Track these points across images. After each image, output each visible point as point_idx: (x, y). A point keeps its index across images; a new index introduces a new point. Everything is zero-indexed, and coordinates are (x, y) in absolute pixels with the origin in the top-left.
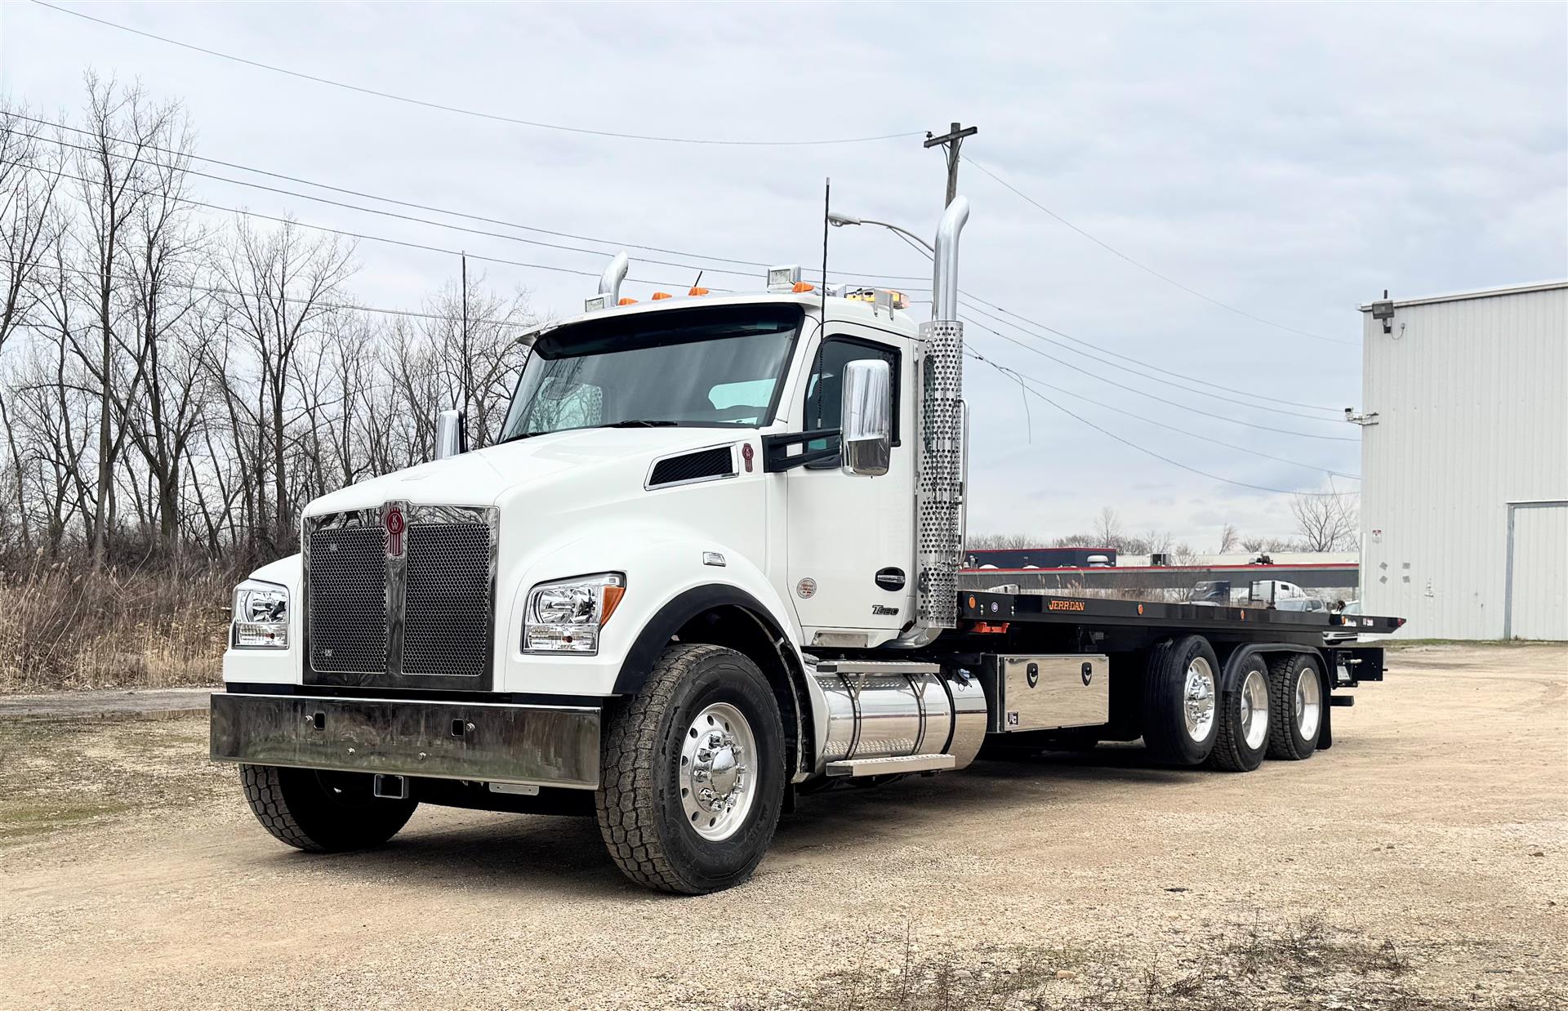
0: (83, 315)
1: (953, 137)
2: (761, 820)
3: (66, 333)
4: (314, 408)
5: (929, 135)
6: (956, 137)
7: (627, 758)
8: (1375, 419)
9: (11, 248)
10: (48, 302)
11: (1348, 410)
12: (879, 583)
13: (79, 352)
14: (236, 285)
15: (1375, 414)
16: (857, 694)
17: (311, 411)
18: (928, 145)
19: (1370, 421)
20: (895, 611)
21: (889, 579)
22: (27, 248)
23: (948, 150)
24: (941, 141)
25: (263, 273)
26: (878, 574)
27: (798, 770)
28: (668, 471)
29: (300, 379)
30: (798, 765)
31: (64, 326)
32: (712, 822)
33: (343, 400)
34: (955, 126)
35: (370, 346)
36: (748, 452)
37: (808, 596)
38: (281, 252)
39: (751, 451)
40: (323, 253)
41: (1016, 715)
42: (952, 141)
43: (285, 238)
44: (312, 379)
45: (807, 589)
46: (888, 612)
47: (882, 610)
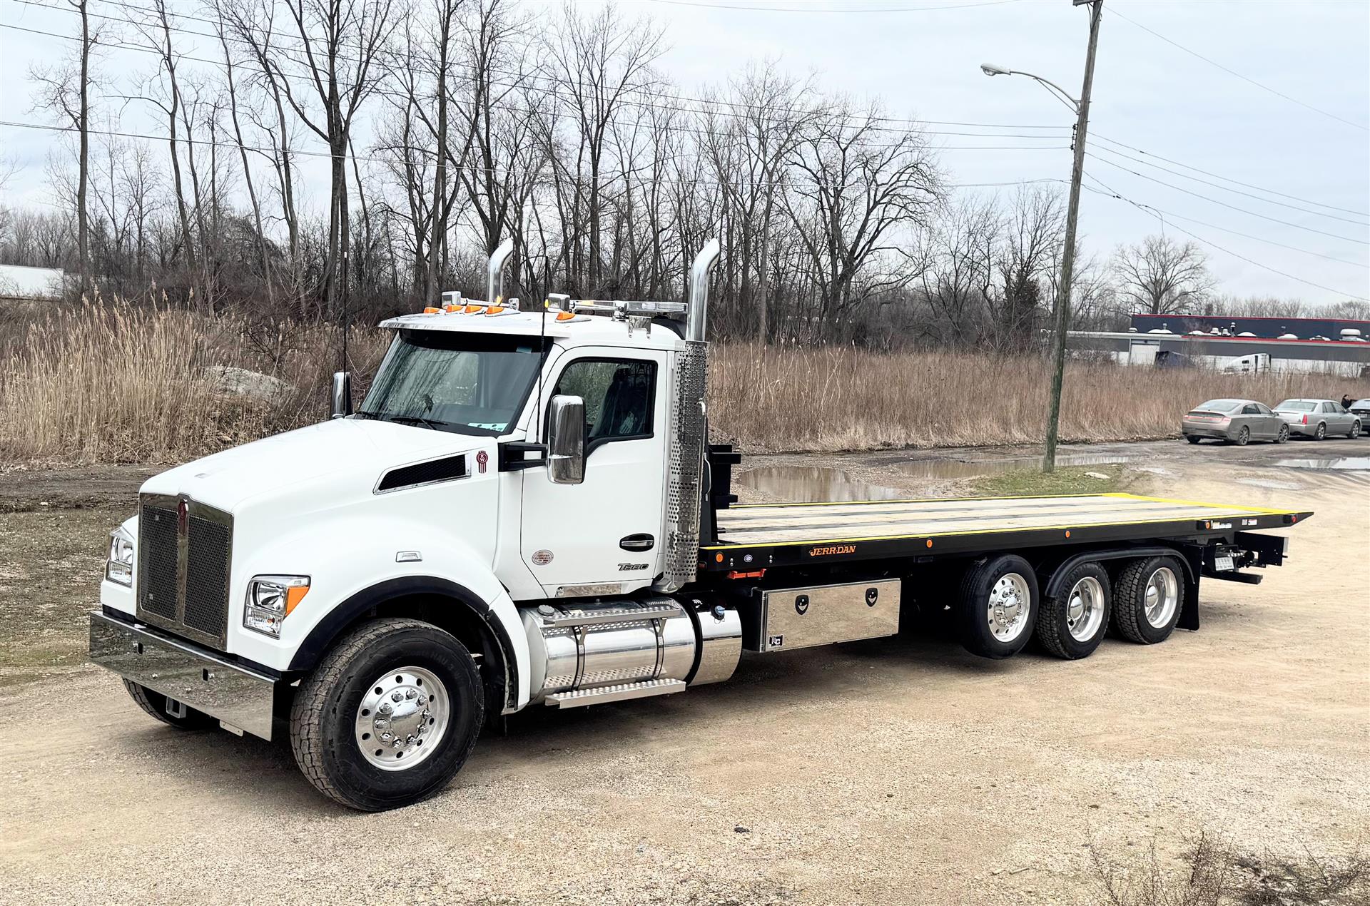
0: (426, 85)
3: (412, 100)
4: (629, 172)
7: (306, 715)
9: (360, 29)
10: (399, 73)
12: (621, 546)
13: (424, 119)
14: (563, 61)
16: (583, 638)
17: (627, 175)
20: (645, 566)
21: (638, 542)
22: (376, 29)
25: (586, 53)
26: (621, 541)
27: (506, 706)
29: (619, 145)
30: (506, 702)
31: (411, 94)
32: (399, 755)
33: (653, 166)
35: (679, 117)
36: (482, 458)
37: (544, 564)
38: (603, 30)
39: (486, 457)
40: (639, 34)
43: (607, 20)
44: (629, 145)
45: (543, 558)
46: (637, 567)
47: (628, 567)
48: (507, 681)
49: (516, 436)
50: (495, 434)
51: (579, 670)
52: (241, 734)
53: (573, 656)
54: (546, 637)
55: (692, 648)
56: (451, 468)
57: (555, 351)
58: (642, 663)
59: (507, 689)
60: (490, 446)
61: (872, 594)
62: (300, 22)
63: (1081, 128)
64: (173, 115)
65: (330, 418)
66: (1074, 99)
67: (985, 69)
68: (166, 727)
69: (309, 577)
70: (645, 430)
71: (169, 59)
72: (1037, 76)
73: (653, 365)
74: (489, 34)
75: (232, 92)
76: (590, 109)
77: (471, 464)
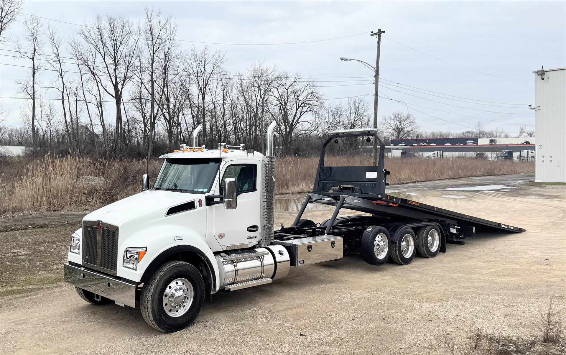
0: (147, 77)
1: (378, 33)
3: (142, 83)
5: (372, 32)
6: (380, 33)
7: (146, 298)
8: (540, 108)
9: (124, 60)
10: (137, 74)
11: (530, 106)
12: (248, 230)
13: (146, 89)
14: (192, 67)
16: (236, 264)
17: (213, 103)
18: (372, 35)
19: (537, 109)
20: (256, 237)
21: (252, 229)
22: (130, 60)
23: (377, 37)
24: (376, 34)
25: (199, 64)
26: (248, 228)
27: (212, 291)
28: (172, 211)
29: (211, 93)
30: (212, 289)
31: (142, 81)
33: (223, 99)
34: (379, 30)
36: (200, 201)
37: (222, 238)
38: (204, 57)
39: (201, 201)
40: (216, 56)
41: (303, 261)
42: (378, 34)
43: (205, 52)
44: (214, 93)
45: (221, 236)
46: (253, 238)
47: (249, 238)
48: (212, 282)
49: (211, 193)
50: (204, 193)
51: (236, 276)
52: (123, 306)
53: (233, 271)
54: (224, 265)
55: (273, 266)
56: (190, 206)
57: (223, 163)
58: (257, 272)
59: (212, 284)
60: (203, 197)
61: (333, 243)
62: (104, 60)
63: (377, 77)
64: (63, 93)
65: (143, 191)
66: (374, 67)
67: (342, 59)
68: (90, 305)
69: (146, 248)
70: (254, 189)
71: (61, 74)
72: (360, 60)
73: (255, 165)
74: (167, 59)
75: (82, 84)
76: (201, 82)
77: (196, 204)
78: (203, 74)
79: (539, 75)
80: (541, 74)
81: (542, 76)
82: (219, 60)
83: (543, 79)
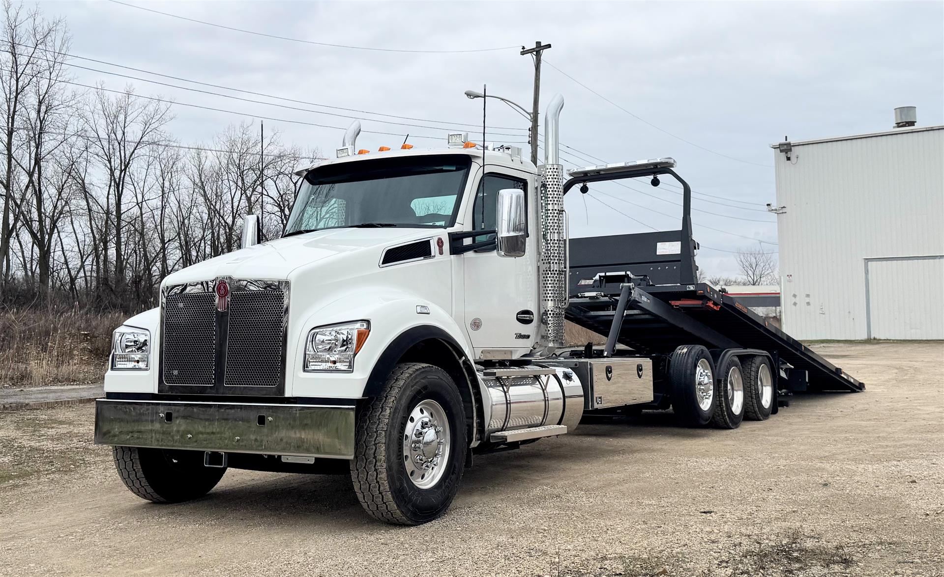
1: (537, 49)
2: (453, 474)
5: (523, 48)
6: (539, 49)
7: (371, 437)
8: (784, 210)
11: (768, 205)
12: (518, 319)
14: (94, 128)
15: (784, 207)
16: (508, 390)
18: (523, 53)
19: (781, 211)
20: (528, 337)
21: (524, 317)
23: (535, 57)
24: (530, 51)
25: (112, 121)
26: (518, 314)
27: (474, 439)
28: (393, 256)
30: (474, 436)
32: (423, 477)
34: (538, 43)
36: (440, 243)
37: (477, 329)
38: (123, 109)
39: (442, 242)
41: (600, 398)
42: (537, 52)
43: (127, 99)
45: (476, 325)
46: (524, 337)
47: (521, 336)
49: (457, 228)
50: (445, 227)
51: (508, 414)
53: (505, 404)
54: (488, 387)
55: (562, 401)
56: (421, 250)
57: (473, 167)
60: (444, 234)
61: (640, 369)
63: (534, 129)
66: (529, 112)
67: (468, 95)
73: (525, 183)
76: (116, 162)
77: (434, 247)
78: (119, 144)
79: (781, 151)
80: (786, 149)
81: (786, 153)
82: (157, 117)
83: (788, 159)
